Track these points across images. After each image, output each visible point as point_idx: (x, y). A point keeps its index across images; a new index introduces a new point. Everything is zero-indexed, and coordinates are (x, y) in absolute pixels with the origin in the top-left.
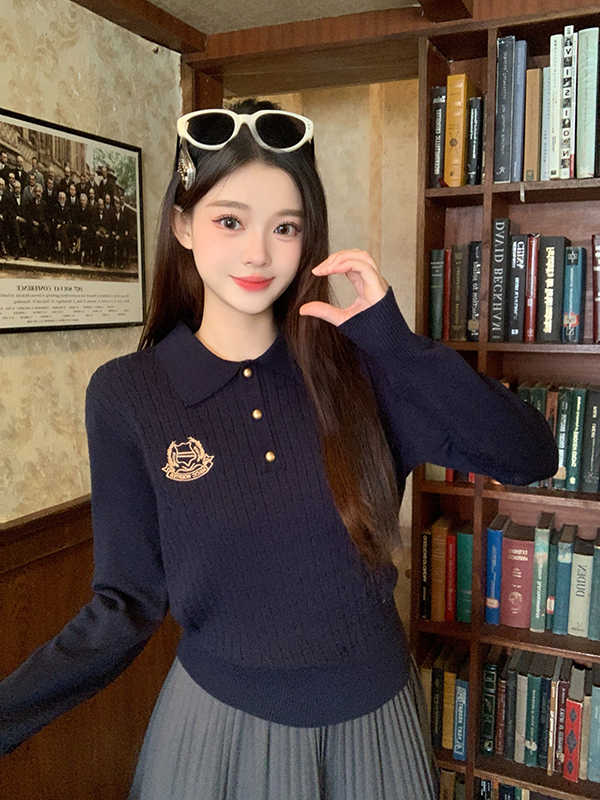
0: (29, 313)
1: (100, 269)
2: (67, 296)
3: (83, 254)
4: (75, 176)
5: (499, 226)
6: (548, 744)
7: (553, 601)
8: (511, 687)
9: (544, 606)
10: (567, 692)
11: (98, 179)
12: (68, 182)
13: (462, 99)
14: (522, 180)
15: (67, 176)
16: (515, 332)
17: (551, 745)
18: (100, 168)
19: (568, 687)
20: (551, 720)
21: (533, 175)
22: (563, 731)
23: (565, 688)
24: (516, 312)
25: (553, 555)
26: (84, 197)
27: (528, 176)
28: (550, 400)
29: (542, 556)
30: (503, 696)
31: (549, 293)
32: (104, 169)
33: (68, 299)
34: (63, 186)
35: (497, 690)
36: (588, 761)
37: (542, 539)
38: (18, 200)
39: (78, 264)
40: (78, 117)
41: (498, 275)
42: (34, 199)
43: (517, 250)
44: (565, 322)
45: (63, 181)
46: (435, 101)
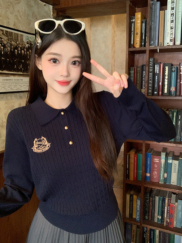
0: (6, 87)
1: (28, 74)
2: (18, 82)
3: (23, 69)
4: (20, 45)
5: (151, 60)
6: (164, 216)
7: (166, 174)
8: (153, 200)
9: (164, 176)
11: (27, 45)
12: (18, 47)
13: (140, 20)
14: (158, 45)
15: (17, 45)
16: (156, 93)
17: (165, 217)
20: (166, 210)
21: (161, 44)
22: (169, 213)
23: (170, 200)
24: (156, 87)
25: (166, 160)
26: (23, 51)
29: (163, 161)
30: (151, 203)
31: (166, 80)
32: (29, 42)
33: (18, 83)
34: (16, 48)
35: (149, 201)
36: (176, 222)
37: (163, 155)
38: (3, 53)
39: (21, 72)
40: (21, 26)
41: (151, 75)
42: (8, 52)
43: (157, 67)
44: (171, 90)
45: (16, 46)
46: (131, 21)
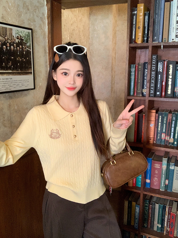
1: (18, 71)
2: (7, 81)
3: (12, 67)
4: (9, 40)
5: (154, 57)
6: (164, 225)
7: (168, 181)
8: (153, 207)
9: (165, 183)
10: (171, 210)
11: (17, 41)
12: (6, 42)
13: (142, 12)
14: (162, 42)
15: (6, 40)
16: (158, 93)
17: (165, 226)
18: (18, 36)
19: (171, 208)
20: (166, 218)
21: (166, 40)
22: (169, 221)
24: (159, 86)
25: (168, 166)
26: (12, 47)
27: (164, 40)
28: (169, 116)
29: (164, 167)
30: (151, 210)
31: (170, 80)
32: (19, 37)
34: (5, 44)
35: (149, 208)
36: (177, 231)
37: (165, 161)
40: (10, 19)
41: (153, 74)
43: (160, 66)
44: (175, 90)
46: (133, 13)
